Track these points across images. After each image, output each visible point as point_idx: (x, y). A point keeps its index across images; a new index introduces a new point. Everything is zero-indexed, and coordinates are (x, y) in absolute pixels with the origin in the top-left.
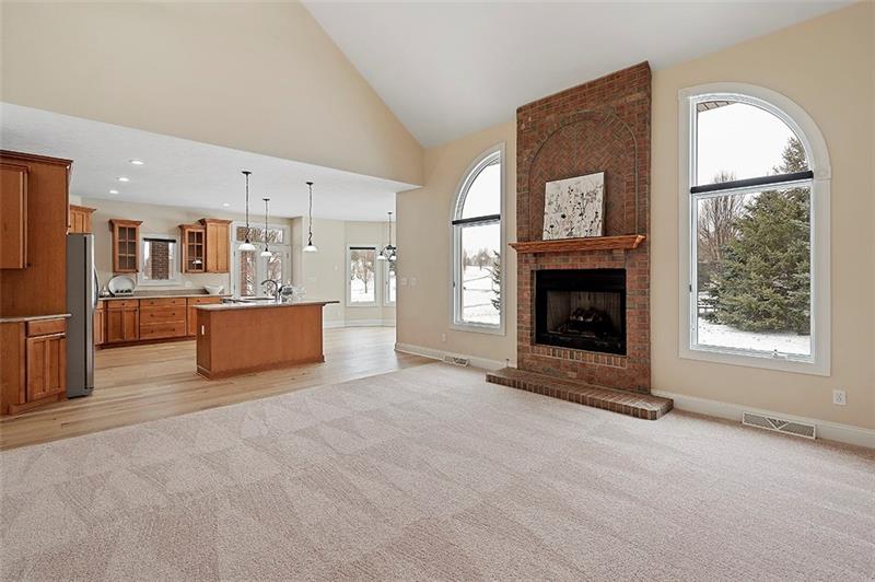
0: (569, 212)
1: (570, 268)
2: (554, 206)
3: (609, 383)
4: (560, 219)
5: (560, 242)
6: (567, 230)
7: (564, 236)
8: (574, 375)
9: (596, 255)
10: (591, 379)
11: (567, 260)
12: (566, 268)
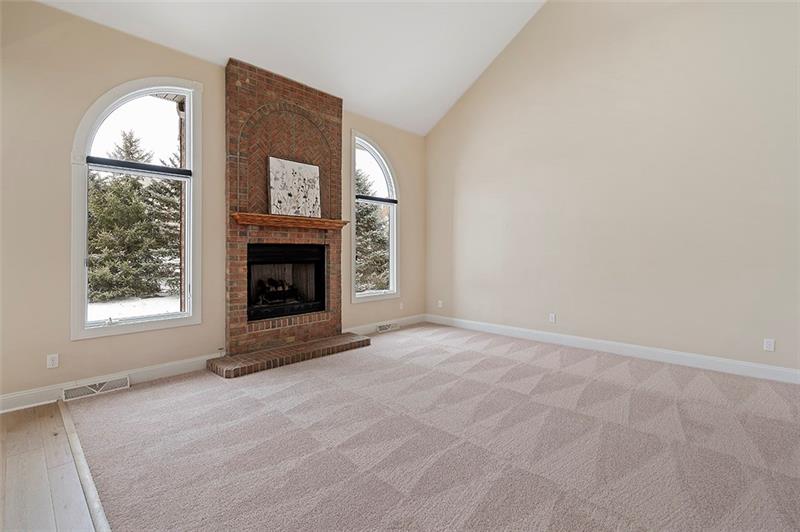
0: (294, 192)
1: (289, 242)
2: (280, 182)
3: (320, 335)
4: (287, 197)
5: (286, 217)
6: (294, 208)
7: (292, 213)
8: (292, 339)
9: (309, 233)
10: (306, 337)
11: (286, 235)
12: (284, 242)
